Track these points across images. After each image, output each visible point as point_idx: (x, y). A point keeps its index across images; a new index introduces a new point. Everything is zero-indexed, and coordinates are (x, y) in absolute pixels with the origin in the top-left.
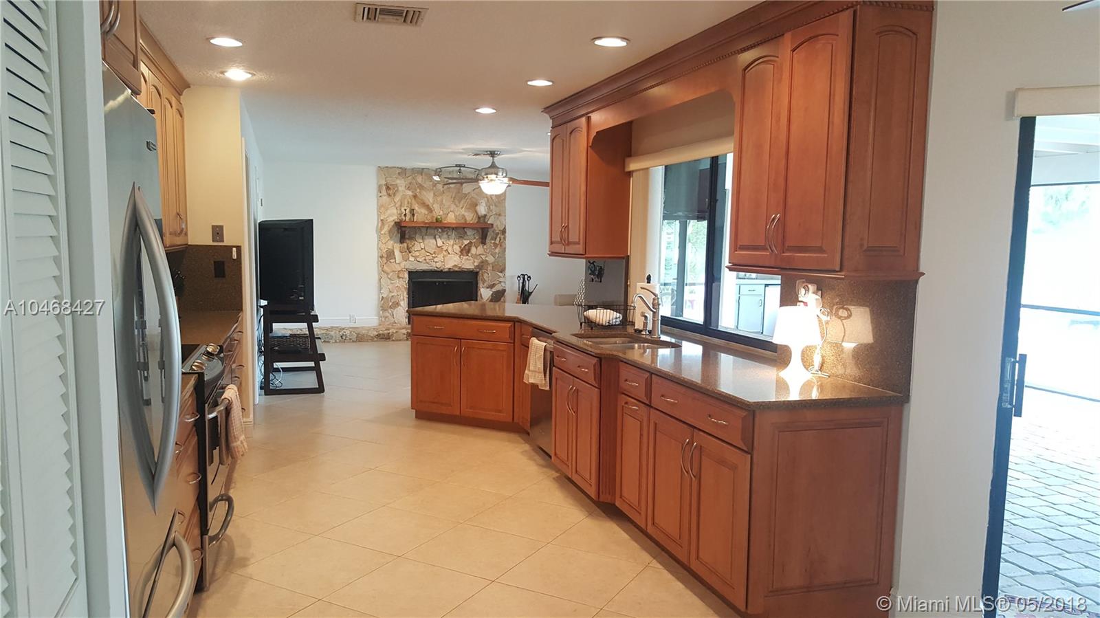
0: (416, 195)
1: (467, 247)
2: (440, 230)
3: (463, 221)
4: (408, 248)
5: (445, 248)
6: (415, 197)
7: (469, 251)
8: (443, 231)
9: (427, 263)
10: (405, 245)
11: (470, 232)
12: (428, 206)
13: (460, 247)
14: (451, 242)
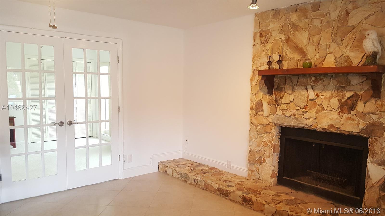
0: (289, 38)
1: (350, 102)
2: (313, 79)
3: (346, 65)
4: (276, 101)
5: (319, 102)
6: (288, 40)
7: (352, 107)
8: (317, 80)
9: (297, 119)
10: (274, 96)
11: (355, 80)
12: (301, 49)
13: (340, 101)
14: (328, 94)
